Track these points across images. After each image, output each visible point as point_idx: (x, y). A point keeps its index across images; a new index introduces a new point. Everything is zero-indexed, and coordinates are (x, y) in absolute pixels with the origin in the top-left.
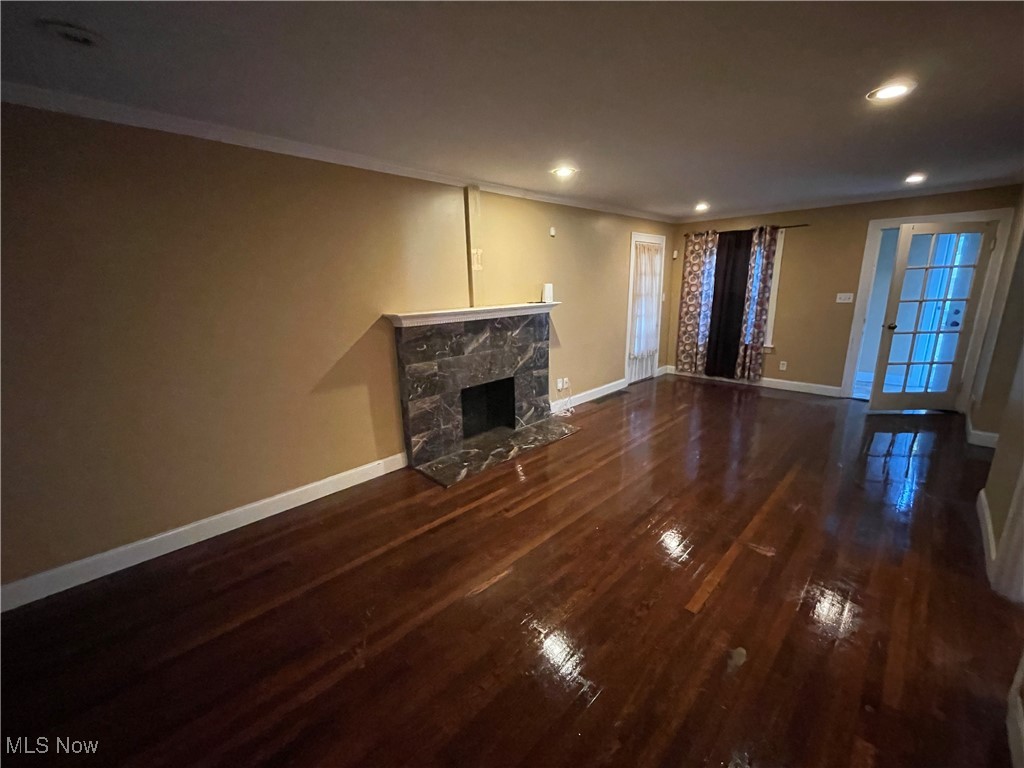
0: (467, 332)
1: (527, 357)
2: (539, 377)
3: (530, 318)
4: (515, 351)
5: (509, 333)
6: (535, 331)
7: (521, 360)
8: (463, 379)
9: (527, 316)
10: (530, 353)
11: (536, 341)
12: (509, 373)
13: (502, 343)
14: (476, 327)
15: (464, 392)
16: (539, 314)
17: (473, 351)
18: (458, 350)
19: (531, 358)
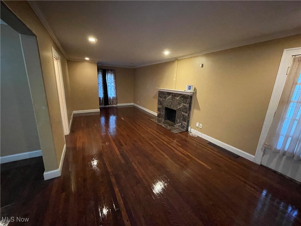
0: (167, 94)
1: (181, 107)
2: (184, 115)
3: (182, 95)
4: (177, 103)
5: (176, 98)
6: (184, 100)
7: (179, 106)
8: (166, 105)
9: (181, 94)
10: (181, 106)
11: (183, 103)
12: (175, 109)
13: (174, 100)
14: (169, 94)
15: (166, 107)
16: (186, 95)
17: (168, 99)
18: (165, 98)
19: (182, 107)
